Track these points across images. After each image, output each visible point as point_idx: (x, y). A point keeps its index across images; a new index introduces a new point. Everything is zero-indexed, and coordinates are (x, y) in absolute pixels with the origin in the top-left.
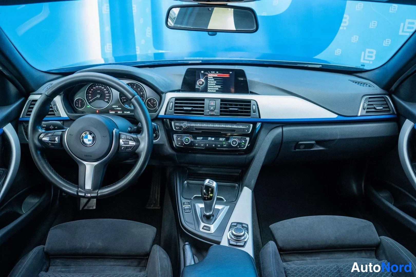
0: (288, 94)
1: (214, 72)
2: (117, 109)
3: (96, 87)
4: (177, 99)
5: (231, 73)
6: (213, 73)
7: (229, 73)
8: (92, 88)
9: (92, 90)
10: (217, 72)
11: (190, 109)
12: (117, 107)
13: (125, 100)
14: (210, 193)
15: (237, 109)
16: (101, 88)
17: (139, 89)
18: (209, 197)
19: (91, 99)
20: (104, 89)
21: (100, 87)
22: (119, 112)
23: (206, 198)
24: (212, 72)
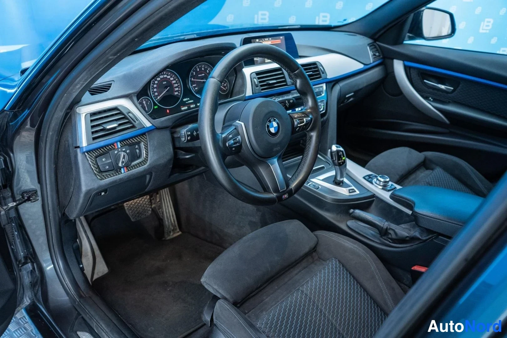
0: (328, 52)
1: (267, 39)
2: (189, 102)
3: (160, 77)
4: (258, 73)
5: (281, 37)
6: (267, 41)
7: (280, 39)
8: (156, 80)
9: (156, 82)
10: (270, 39)
11: (275, 81)
12: (188, 100)
13: (196, 88)
14: (342, 156)
15: (311, 73)
16: (166, 78)
17: (207, 71)
18: (343, 161)
19: (158, 95)
20: (171, 78)
21: (165, 76)
22: (192, 106)
23: (340, 163)
24: (265, 39)
